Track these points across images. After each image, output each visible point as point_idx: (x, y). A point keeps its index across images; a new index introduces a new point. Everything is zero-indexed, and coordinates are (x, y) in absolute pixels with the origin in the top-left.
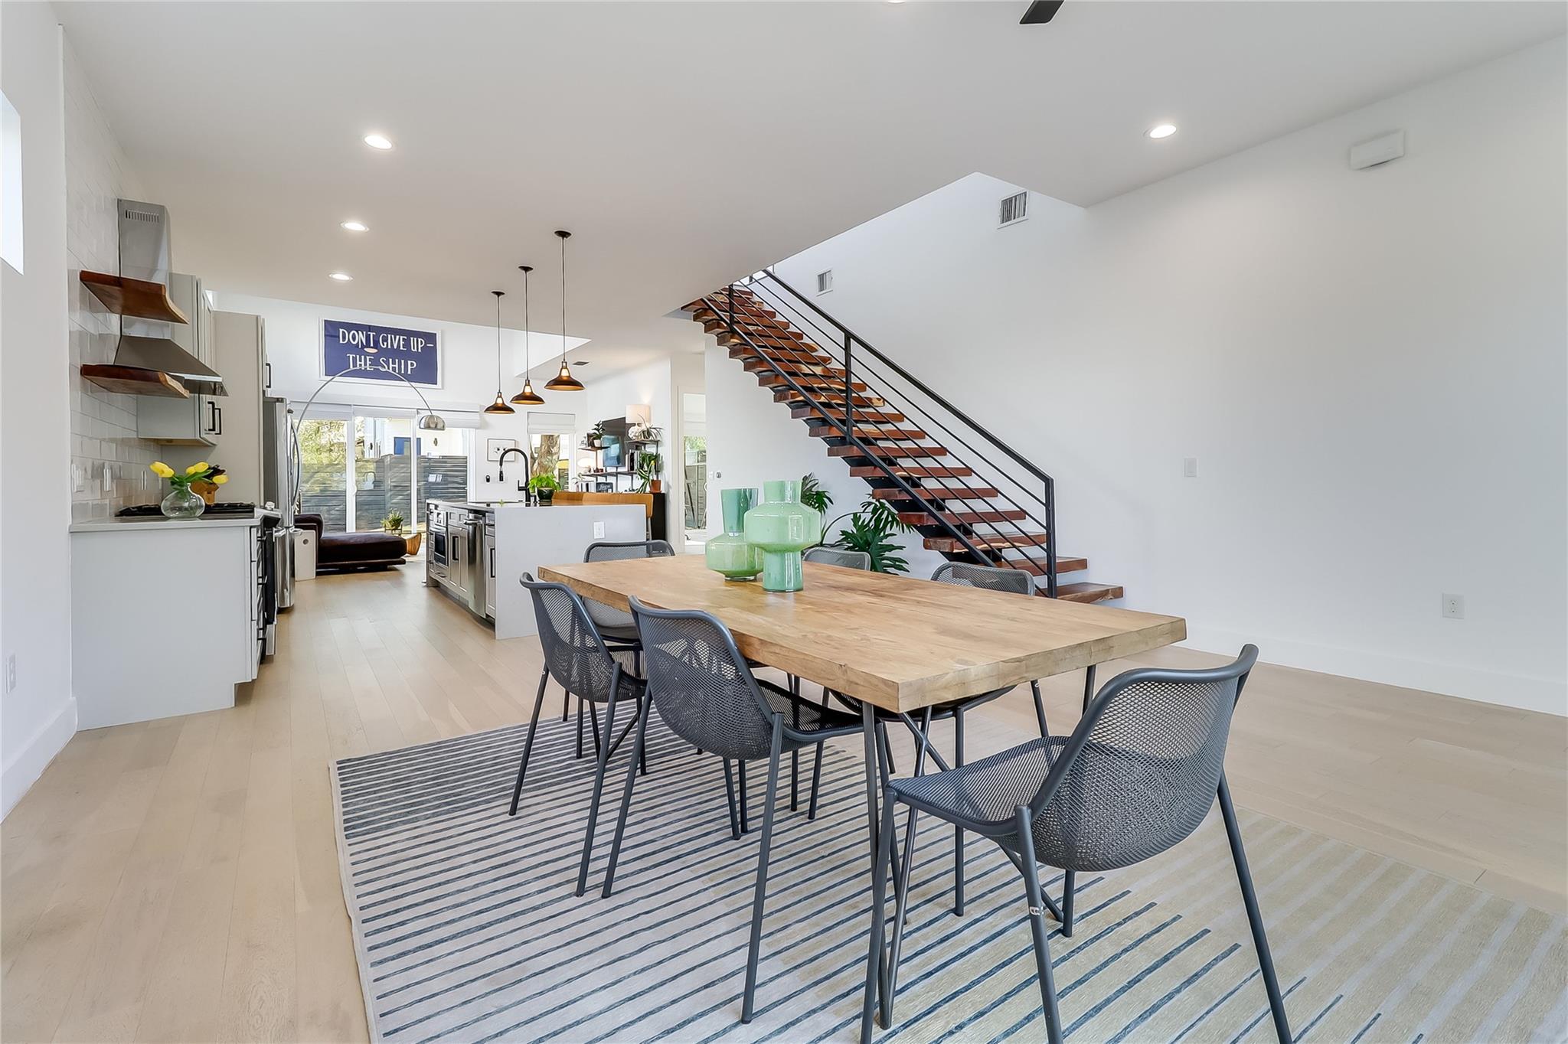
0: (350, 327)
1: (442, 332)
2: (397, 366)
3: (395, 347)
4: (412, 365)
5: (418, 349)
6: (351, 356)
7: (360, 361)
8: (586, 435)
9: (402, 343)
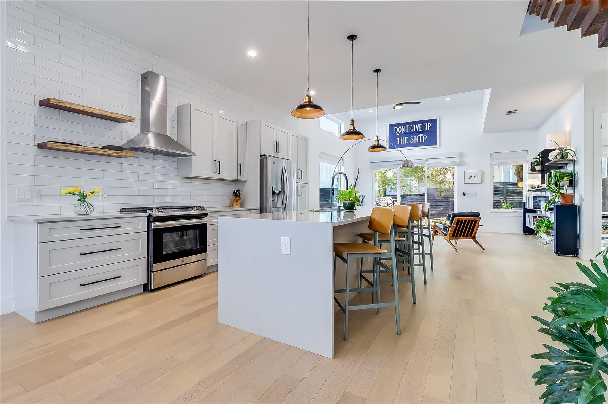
0: (398, 125)
1: (440, 117)
2: (418, 139)
3: (417, 130)
4: (425, 137)
5: (428, 129)
6: (399, 138)
7: (402, 140)
8: (531, 163)
9: (420, 127)
